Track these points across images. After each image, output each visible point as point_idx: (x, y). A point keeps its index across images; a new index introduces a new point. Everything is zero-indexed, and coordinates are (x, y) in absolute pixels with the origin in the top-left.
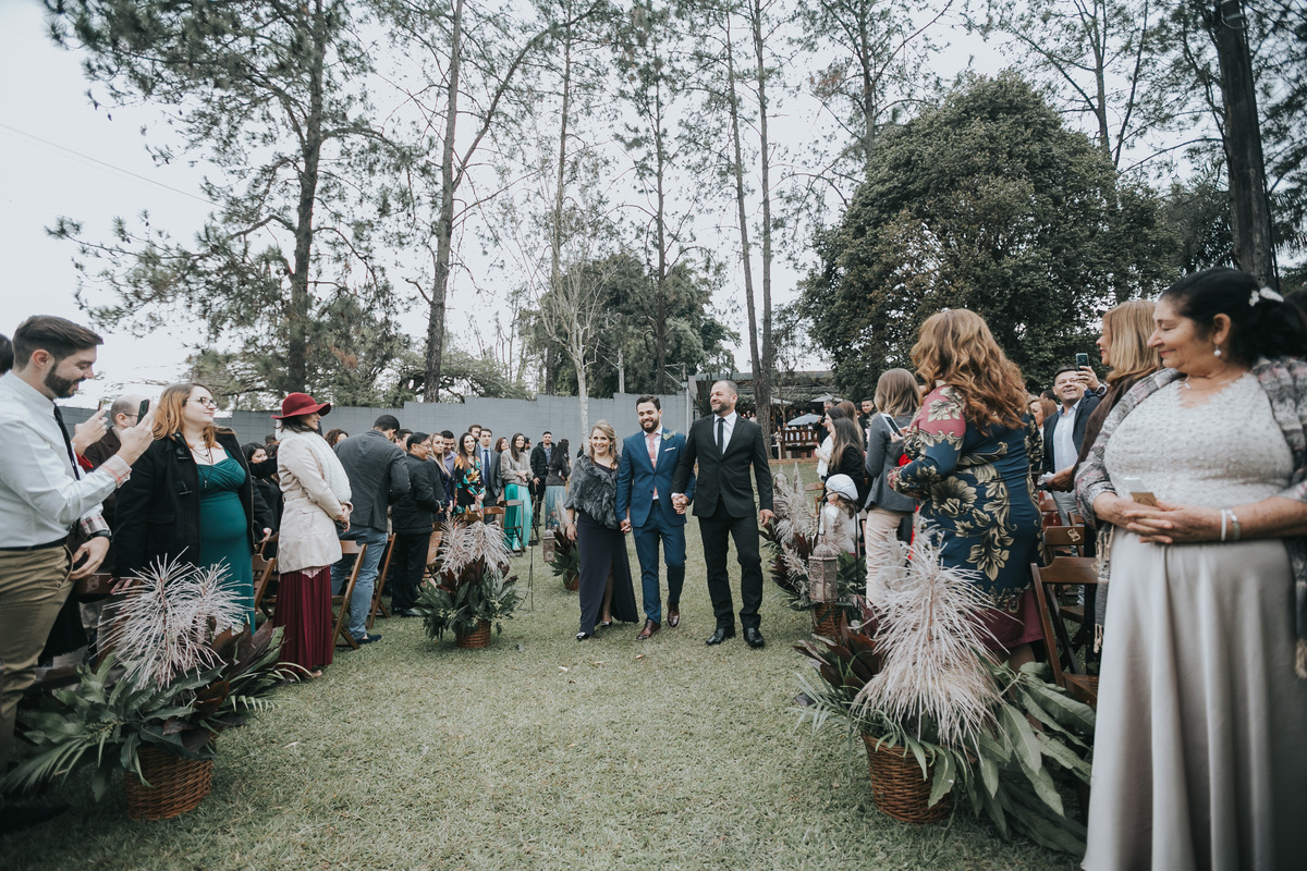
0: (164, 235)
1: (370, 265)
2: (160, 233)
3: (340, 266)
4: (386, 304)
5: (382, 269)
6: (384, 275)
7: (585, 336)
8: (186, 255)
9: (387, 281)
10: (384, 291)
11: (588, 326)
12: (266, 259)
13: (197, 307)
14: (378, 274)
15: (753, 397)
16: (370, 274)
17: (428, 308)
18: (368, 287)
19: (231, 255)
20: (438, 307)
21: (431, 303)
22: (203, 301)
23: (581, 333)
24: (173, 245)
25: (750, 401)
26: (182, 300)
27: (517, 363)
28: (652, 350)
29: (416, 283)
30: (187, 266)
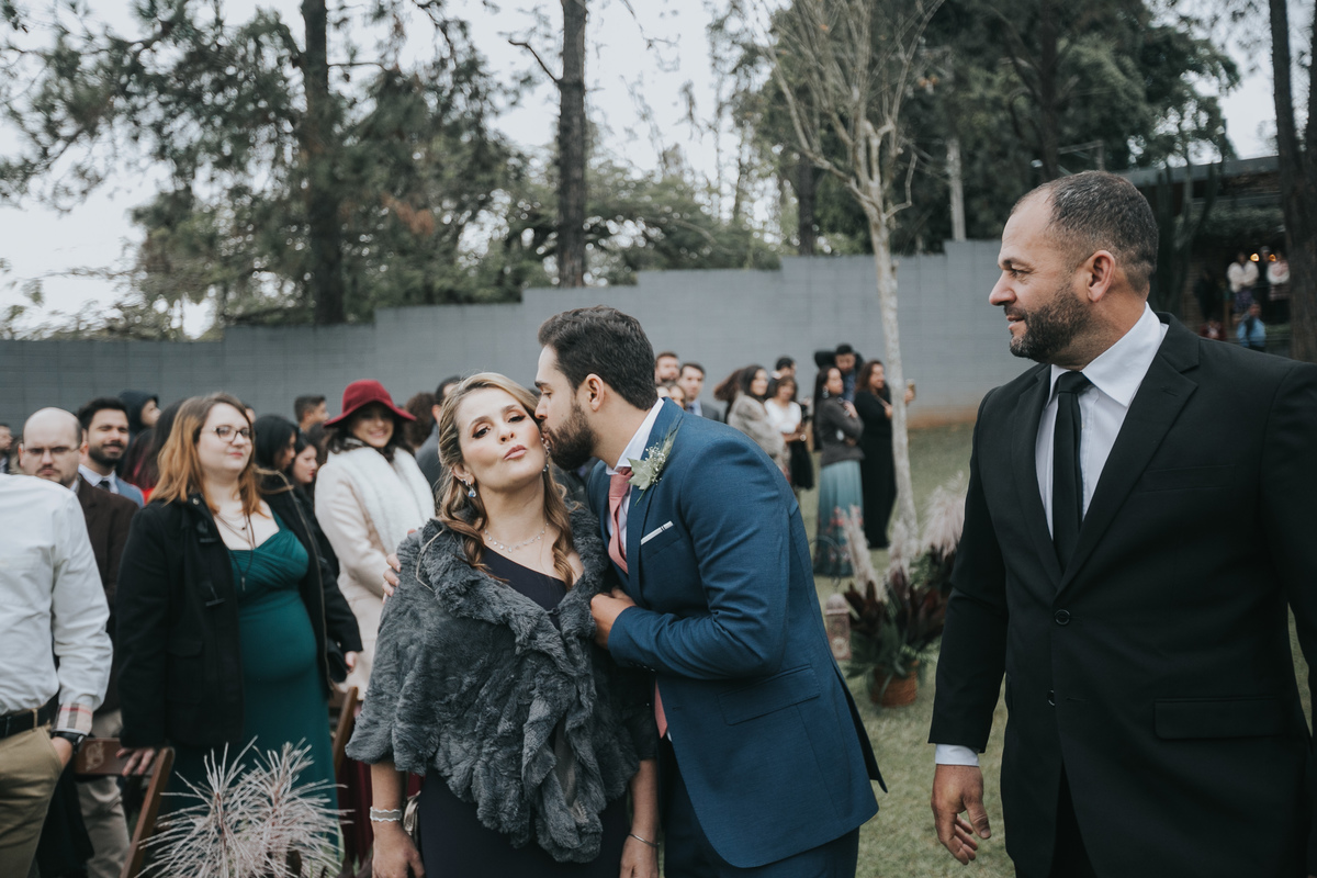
0: (80, 7)
1: (439, 19)
2: (73, 6)
3: (384, 29)
4: (475, 95)
5: (463, 26)
6: (465, 35)
7: (883, 147)
8: (120, 45)
9: (473, 49)
10: (470, 69)
11: (889, 126)
12: (252, 32)
13: (148, 142)
14: (455, 35)
15: (1279, 214)
16: (441, 38)
17: (556, 94)
18: (441, 64)
19: (197, 36)
20: (572, 89)
21: (560, 84)
22: (158, 127)
23: (876, 143)
24: (97, 30)
25: (1272, 223)
26: (121, 128)
27: (732, 174)
28: (1028, 132)
29: (526, 46)
30: (123, 63)
